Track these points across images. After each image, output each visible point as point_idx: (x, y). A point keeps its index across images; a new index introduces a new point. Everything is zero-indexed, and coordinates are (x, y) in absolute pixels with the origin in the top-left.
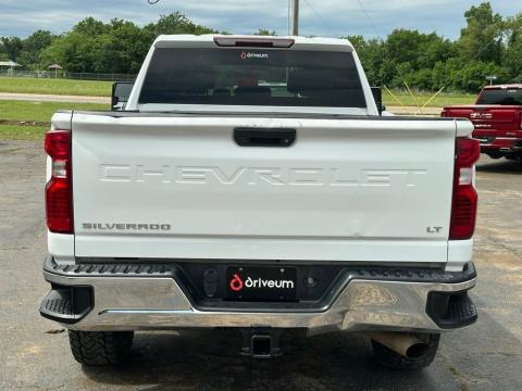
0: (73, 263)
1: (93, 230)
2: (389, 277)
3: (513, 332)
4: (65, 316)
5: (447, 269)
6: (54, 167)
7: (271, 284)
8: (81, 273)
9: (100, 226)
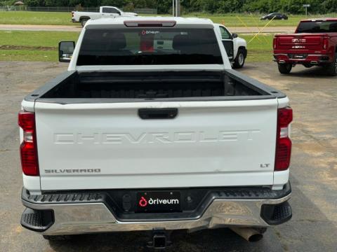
0: (40, 194)
1: (51, 174)
2: (238, 197)
3: (316, 204)
4: (37, 228)
5: (273, 188)
6: (25, 135)
7: (165, 202)
8: (45, 202)
9: (56, 171)
